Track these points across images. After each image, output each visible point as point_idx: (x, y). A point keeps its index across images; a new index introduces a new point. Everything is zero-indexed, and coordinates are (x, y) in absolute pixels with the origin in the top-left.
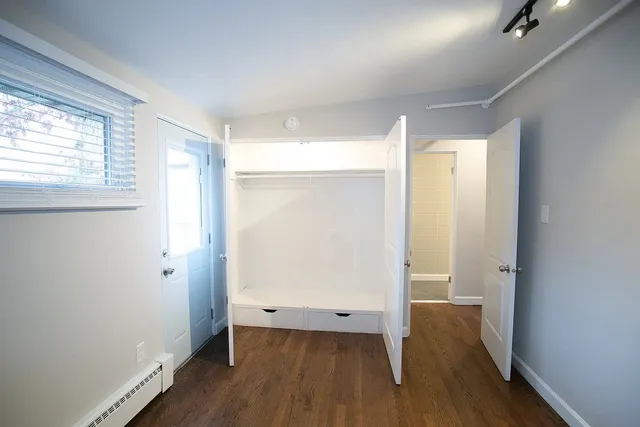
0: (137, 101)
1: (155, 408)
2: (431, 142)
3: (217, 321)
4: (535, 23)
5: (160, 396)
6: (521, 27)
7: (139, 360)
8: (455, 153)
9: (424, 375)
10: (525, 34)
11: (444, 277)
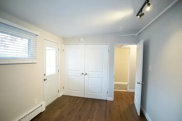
0: (37, 35)
1: (39, 116)
2: (122, 46)
3: (60, 93)
4: (143, 14)
5: (41, 113)
6: (139, 16)
7: (35, 103)
8: (130, 48)
9: (115, 112)
10: (140, 17)
11: (126, 83)
